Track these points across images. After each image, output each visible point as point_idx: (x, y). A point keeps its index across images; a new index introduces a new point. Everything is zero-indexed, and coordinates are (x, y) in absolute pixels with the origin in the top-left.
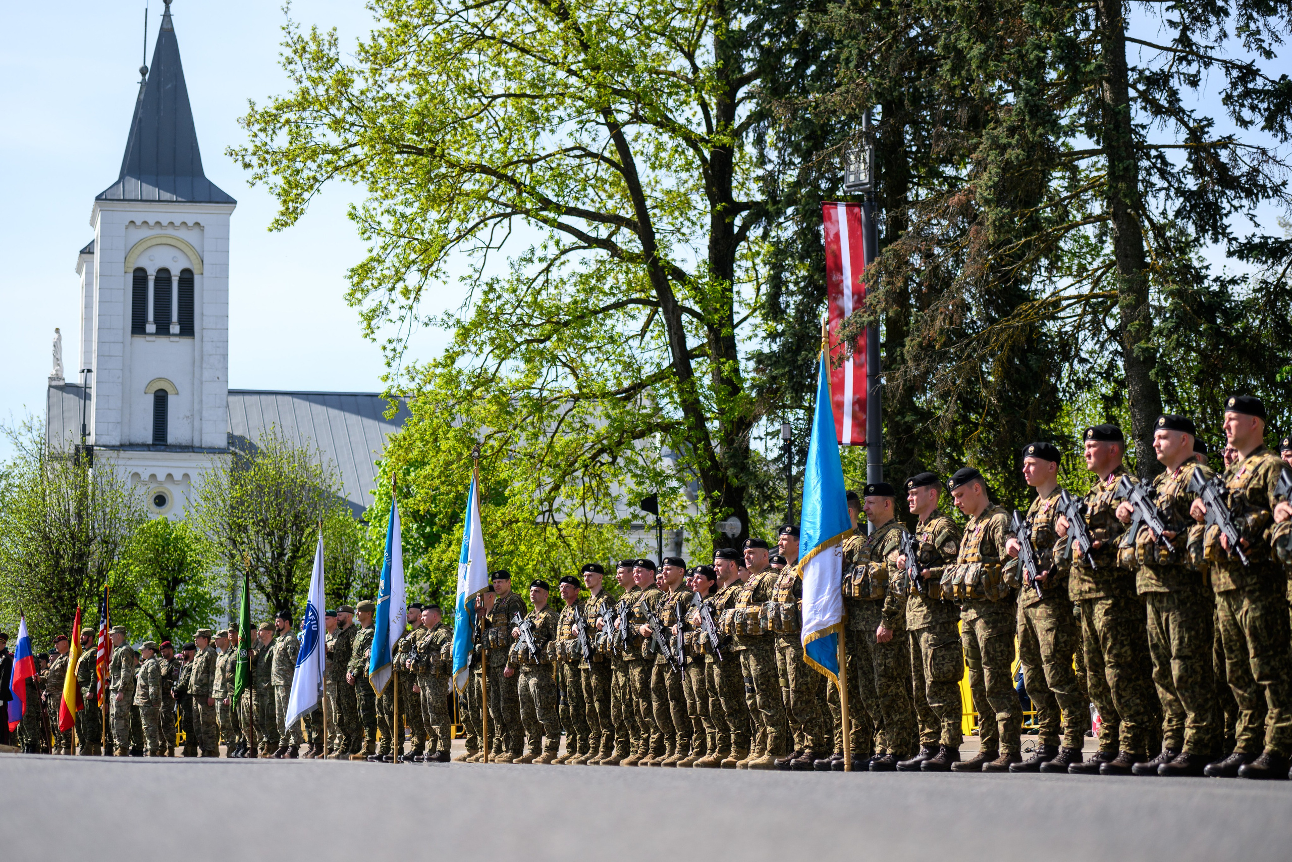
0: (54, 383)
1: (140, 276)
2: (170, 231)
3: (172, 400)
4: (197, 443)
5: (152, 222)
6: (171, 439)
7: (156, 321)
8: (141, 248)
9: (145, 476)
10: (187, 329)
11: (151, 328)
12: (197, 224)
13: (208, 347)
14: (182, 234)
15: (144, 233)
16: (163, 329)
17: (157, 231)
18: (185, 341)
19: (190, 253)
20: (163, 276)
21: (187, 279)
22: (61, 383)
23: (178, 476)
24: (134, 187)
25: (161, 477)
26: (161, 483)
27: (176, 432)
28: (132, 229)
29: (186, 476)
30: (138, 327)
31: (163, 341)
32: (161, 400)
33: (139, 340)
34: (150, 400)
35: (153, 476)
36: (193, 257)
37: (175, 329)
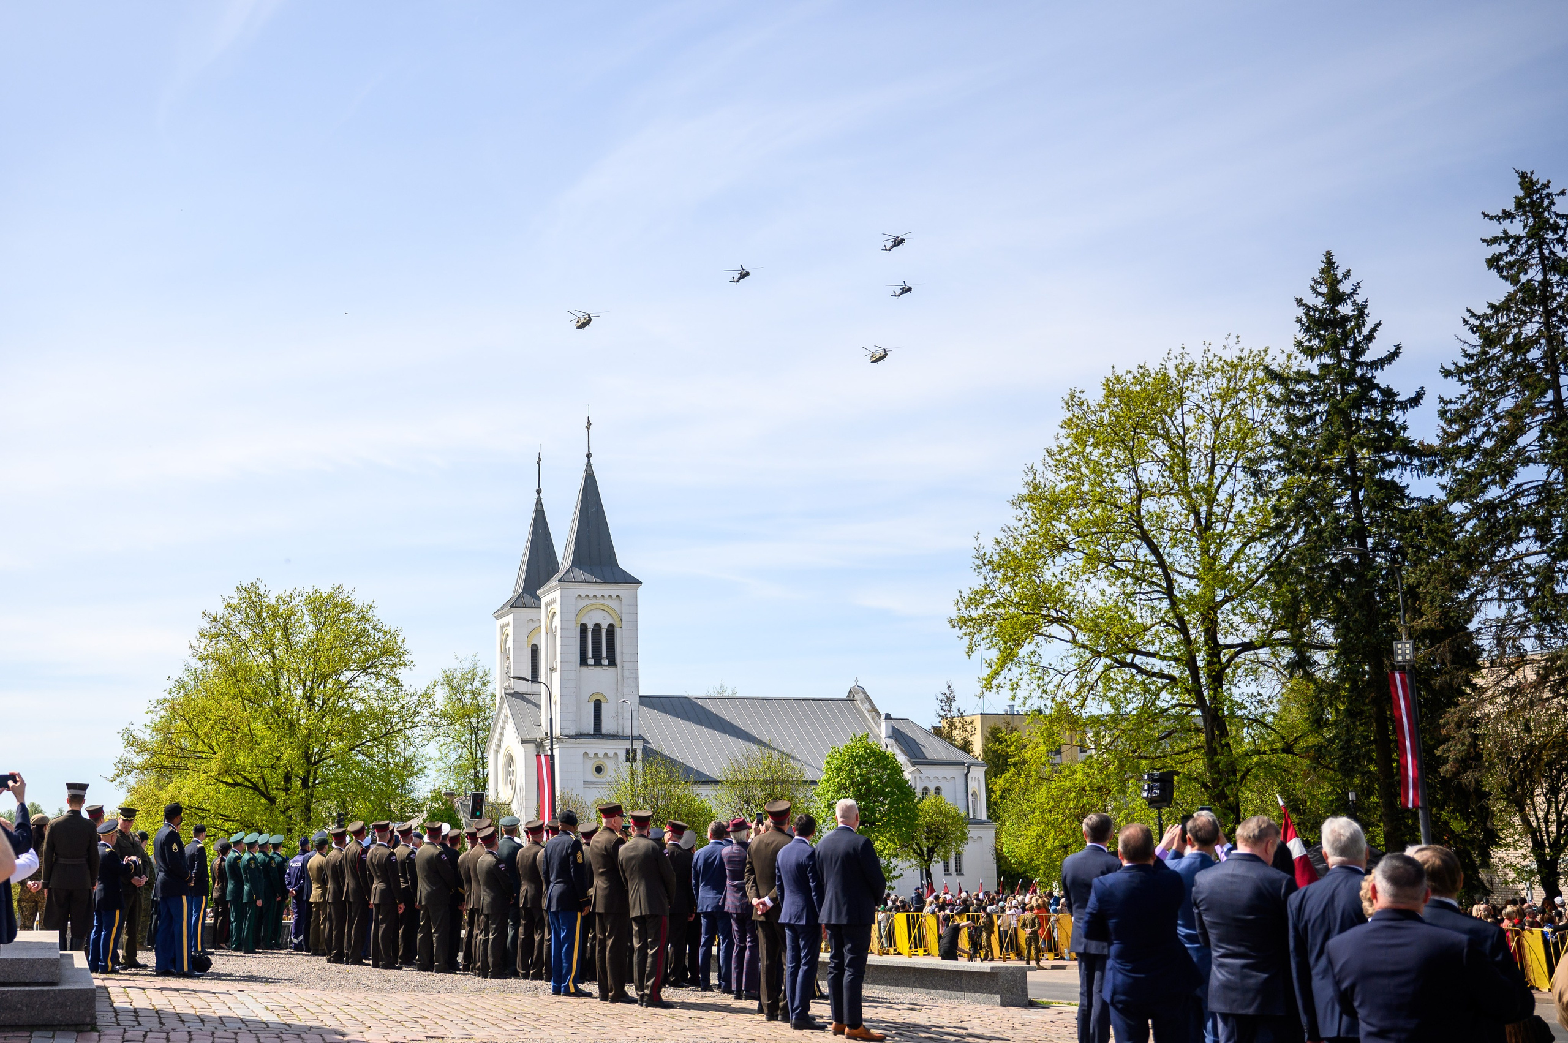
0: (507, 691)
1: (584, 628)
2: (602, 601)
3: (604, 706)
4: (620, 733)
5: (591, 596)
6: (604, 731)
7: (593, 657)
8: (587, 610)
9: (591, 755)
10: (612, 663)
11: (591, 661)
12: (618, 596)
13: (626, 673)
14: (609, 602)
15: (587, 602)
16: (598, 663)
17: (594, 601)
18: (612, 669)
19: (613, 614)
20: (597, 628)
21: (611, 629)
22: (512, 691)
23: (611, 754)
24: (579, 574)
25: (601, 755)
26: (600, 758)
27: (607, 727)
28: (579, 600)
29: (616, 753)
30: (583, 662)
31: (598, 669)
32: (598, 705)
33: (584, 669)
34: (591, 707)
35: (596, 754)
36: (615, 617)
37: (605, 662)
